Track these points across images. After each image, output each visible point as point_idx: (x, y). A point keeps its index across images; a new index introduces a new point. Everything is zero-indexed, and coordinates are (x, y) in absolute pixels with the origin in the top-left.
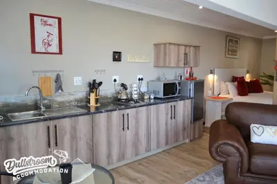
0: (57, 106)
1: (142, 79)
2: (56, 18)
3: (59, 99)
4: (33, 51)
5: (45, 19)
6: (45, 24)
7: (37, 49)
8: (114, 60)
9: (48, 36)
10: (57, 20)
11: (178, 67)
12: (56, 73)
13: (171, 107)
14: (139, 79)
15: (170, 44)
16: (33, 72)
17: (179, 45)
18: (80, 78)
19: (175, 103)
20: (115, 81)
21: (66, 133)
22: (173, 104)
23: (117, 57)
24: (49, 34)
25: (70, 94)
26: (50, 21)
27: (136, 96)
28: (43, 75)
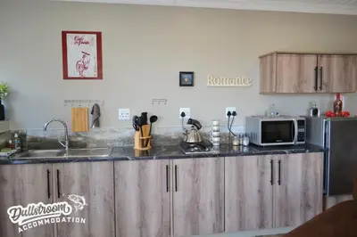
0: (95, 145)
1: (234, 114)
2: (94, 33)
3: (98, 137)
4: (66, 77)
5: (80, 36)
6: (80, 41)
7: (70, 74)
8: (181, 85)
9: (84, 57)
10: (95, 36)
11: (299, 93)
12: (93, 104)
13: (272, 162)
14: (229, 114)
15: (278, 53)
16: (66, 101)
17: (300, 54)
18: (128, 110)
19: (282, 156)
20: (183, 115)
21: (74, 182)
22: (276, 157)
23: (186, 80)
24: (85, 54)
25: (113, 131)
26: (86, 37)
27: (216, 139)
28: (76, 105)
